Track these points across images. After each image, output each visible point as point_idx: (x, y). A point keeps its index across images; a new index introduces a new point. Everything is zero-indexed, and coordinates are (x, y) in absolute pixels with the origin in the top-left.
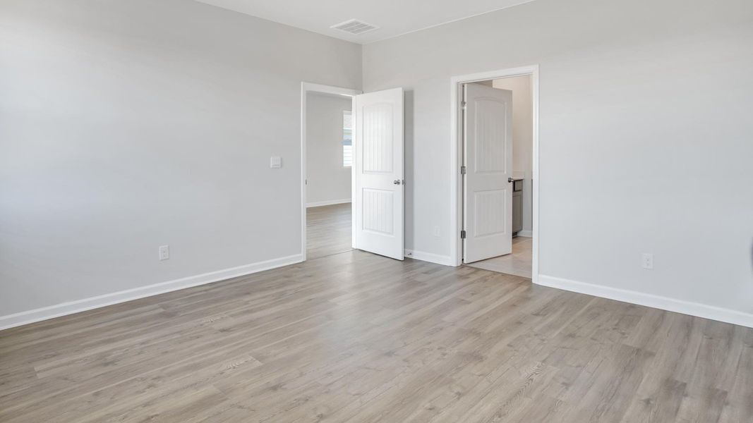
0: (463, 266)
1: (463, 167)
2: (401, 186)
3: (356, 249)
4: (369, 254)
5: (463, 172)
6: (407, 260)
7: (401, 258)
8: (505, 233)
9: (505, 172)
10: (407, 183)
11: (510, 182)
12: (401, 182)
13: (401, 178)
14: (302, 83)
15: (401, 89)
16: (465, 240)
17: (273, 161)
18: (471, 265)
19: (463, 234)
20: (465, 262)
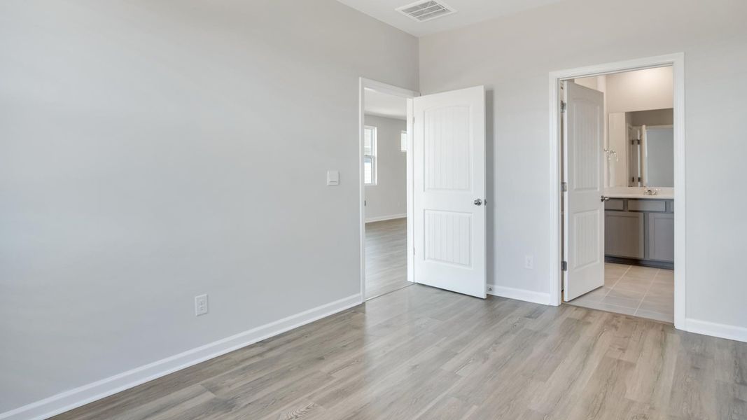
0: (564, 305)
1: (563, 183)
2: (483, 206)
3: (414, 283)
4: (440, 291)
5: (563, 190)
6: (490, 298)
7: (484, 296)
8: (599, 261)
9: (598, 190)
10: (489, 203)
11: (602, 200)
12: (483, 203)
13: (482, 198)
14: (360, 78)
15: (483, 87)
16: (566, 273)
17: (330, 177)
18: (573, 303)
19: (564, 266)
20: (566, 299)
